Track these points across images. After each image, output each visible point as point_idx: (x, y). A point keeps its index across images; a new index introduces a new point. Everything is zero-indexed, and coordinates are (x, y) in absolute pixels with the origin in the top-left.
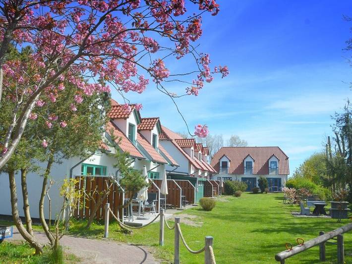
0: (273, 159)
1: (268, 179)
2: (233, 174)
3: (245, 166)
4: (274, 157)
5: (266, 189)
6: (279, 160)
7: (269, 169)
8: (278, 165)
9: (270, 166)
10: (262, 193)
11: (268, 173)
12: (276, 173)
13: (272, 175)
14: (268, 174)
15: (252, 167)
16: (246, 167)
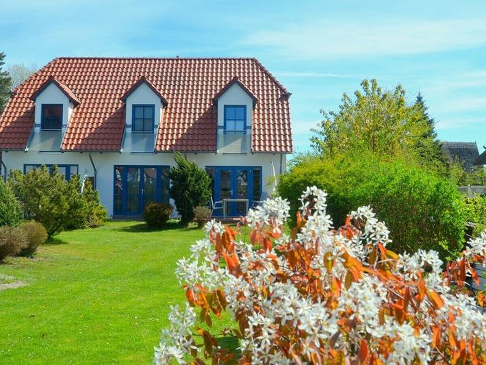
0: (235, 97)
1: (210, 169)
2: (79, 150)
3: (129, 120)
4: (235, 89)
5: (200, 210)
6: (255, 101)
7: (216, 134)
8: (252, 118)
9: (220, 122)
10: (182, 225)
11: (212, 147)
12: (243, 147)
13: (228, 154)
14: (214, 151)
15: (153, 126)
16: (133, 127)
